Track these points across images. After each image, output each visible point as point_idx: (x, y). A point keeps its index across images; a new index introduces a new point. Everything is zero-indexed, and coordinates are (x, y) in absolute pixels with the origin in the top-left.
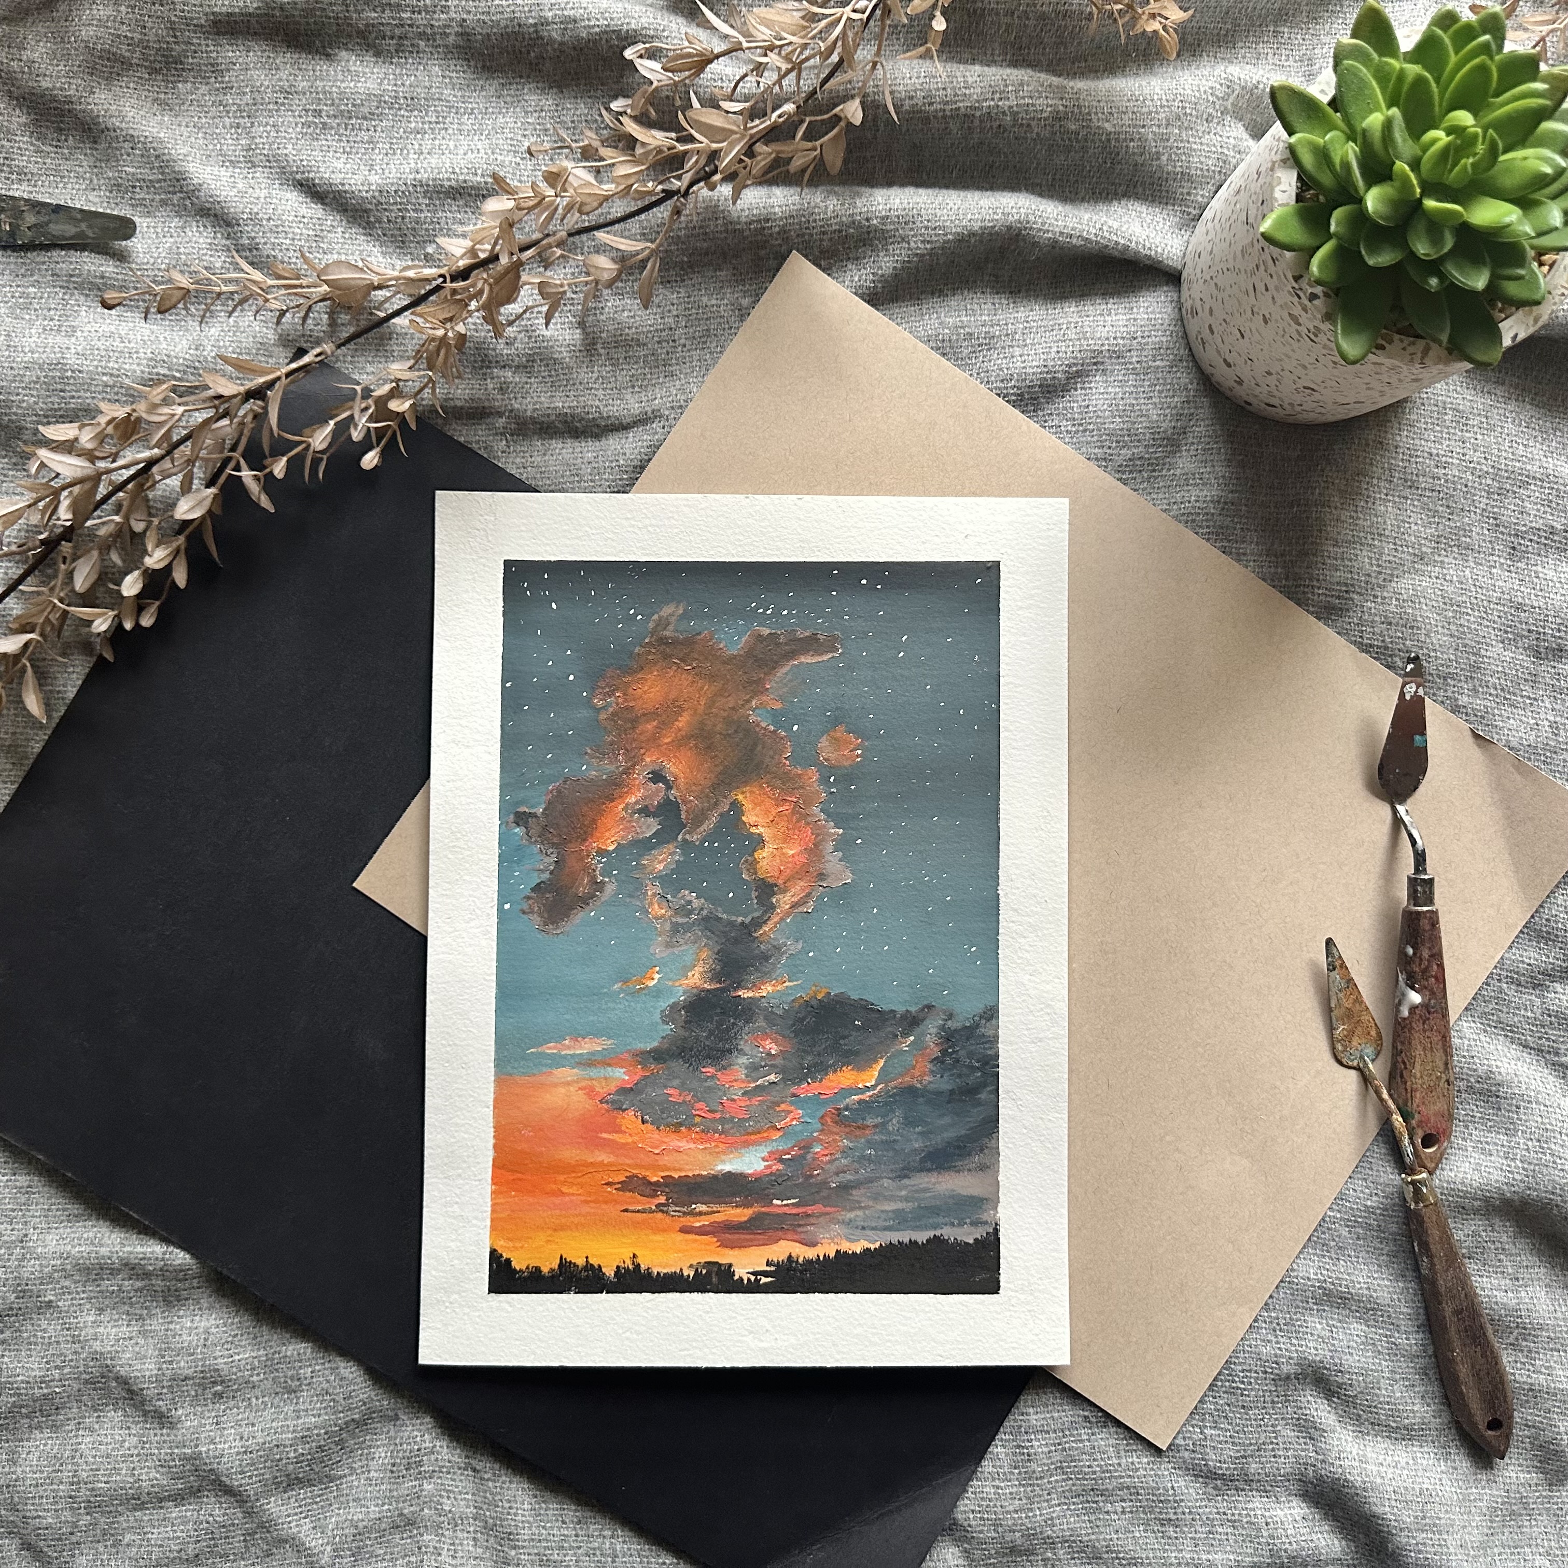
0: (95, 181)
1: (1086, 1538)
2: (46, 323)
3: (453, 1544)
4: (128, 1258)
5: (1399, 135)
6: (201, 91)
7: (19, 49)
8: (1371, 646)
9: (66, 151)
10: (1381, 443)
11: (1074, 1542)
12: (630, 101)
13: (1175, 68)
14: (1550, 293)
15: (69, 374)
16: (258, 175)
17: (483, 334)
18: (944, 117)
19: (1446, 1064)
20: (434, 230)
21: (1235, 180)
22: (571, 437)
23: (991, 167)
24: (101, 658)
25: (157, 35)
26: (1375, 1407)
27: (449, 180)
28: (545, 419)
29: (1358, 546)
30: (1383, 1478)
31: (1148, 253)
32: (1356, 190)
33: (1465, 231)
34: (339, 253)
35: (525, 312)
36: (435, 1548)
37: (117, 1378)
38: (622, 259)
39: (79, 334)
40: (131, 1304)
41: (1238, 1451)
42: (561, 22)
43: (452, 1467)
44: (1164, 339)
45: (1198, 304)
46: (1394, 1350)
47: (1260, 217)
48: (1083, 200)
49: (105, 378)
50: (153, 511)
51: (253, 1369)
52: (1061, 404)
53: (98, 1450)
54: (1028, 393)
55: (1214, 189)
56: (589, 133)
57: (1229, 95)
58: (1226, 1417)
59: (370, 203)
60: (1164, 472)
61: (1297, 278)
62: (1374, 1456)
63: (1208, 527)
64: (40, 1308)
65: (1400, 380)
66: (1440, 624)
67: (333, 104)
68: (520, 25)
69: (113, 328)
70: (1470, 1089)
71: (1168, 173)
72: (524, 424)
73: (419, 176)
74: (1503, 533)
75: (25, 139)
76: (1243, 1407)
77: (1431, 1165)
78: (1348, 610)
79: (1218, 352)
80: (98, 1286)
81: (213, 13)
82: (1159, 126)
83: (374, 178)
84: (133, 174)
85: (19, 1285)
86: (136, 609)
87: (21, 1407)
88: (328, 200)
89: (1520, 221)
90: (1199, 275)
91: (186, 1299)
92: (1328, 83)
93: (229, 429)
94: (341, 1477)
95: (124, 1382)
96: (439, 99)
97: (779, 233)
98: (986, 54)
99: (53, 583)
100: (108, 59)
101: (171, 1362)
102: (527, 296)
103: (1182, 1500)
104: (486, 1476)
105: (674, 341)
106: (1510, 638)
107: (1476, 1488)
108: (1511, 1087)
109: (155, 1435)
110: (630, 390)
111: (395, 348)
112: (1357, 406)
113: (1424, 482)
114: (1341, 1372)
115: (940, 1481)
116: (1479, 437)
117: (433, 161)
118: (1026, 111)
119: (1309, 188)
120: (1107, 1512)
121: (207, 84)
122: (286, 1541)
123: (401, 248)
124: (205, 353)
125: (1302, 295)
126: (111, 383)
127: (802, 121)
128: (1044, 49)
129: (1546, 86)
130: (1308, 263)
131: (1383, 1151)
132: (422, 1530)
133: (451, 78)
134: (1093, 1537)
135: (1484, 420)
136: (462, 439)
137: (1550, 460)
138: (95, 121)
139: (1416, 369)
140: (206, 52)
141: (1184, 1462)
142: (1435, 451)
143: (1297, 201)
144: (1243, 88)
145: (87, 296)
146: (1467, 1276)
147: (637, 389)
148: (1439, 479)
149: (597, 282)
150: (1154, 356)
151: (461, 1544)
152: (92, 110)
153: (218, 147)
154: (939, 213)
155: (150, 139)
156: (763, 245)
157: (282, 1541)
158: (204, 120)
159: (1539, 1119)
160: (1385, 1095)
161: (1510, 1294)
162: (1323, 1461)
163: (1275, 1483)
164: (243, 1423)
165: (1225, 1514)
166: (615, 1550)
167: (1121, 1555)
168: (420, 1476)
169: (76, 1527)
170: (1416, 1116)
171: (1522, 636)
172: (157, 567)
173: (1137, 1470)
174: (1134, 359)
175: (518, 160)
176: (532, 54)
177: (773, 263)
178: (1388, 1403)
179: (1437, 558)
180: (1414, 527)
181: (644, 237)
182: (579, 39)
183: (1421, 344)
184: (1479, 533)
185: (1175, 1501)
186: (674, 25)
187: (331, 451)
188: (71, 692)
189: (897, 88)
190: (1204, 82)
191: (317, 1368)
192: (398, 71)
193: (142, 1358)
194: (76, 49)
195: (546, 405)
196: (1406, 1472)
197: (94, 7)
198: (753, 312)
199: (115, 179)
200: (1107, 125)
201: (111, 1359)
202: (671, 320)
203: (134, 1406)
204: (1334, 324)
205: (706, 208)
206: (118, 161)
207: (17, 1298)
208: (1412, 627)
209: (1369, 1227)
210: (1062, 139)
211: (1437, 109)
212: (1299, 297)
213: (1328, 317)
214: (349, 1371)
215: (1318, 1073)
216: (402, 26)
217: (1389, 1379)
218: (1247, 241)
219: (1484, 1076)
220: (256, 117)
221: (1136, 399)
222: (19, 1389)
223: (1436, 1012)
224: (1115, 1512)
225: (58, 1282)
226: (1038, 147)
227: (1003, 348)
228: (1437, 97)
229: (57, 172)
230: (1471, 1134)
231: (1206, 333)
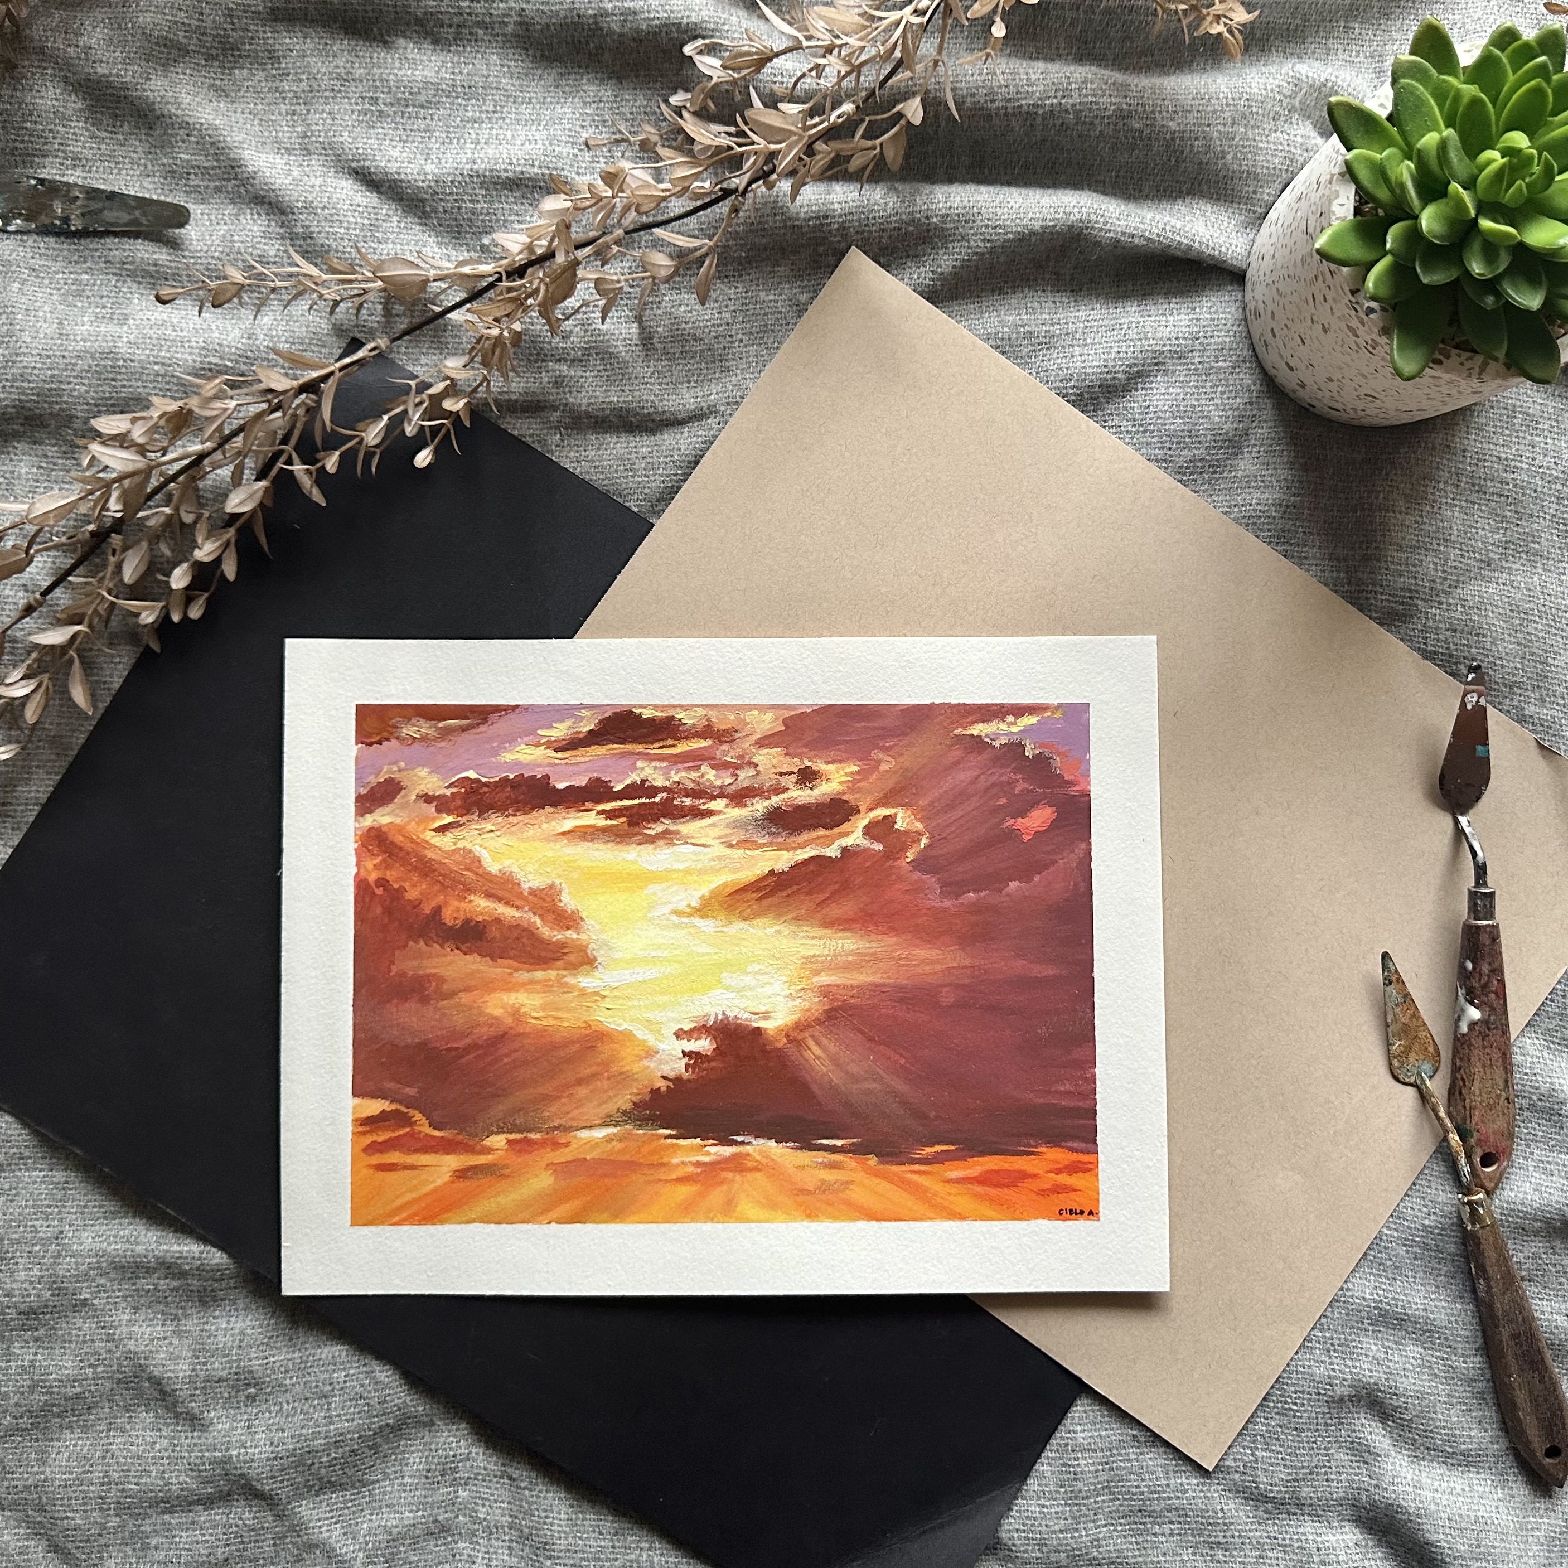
0: (150, 167)
1: (1134, 1560)
2: (98, 310)
3: (488, 1553)
4: (164, 1257)
5: (1455, 155)
6: (258, 77)
7: (76, 35)
8: (1435, 653)
9: (121, 137)
10: (1448, 446)
12: (689, 96)
13: (1243, 62)
15: (121, 363)
16: (313, 163)
17: (539, 327)
18: (1006, 114)
19: (1506, 1081)
20: (490, 221)
21: (1299, 183)
22: (626, 432)
23: (1054, 163)
24: (147, 646)
25: (214, 21)
26: (1431, 1431)
27: (506, 171)
28: (600, 414)
29: (1423, 552)
30: (1437, 1504)
31: (1212, 252)
32: (1411, 208)
33: (1521, 251)
34: (394, 243)
35: (581, 307)
36: (469, 1556)
37: (150, 1378)
38: (680, 255)
39: (131, 322)
40: (167, 1304)
41: (1289, 1474)
42: (621, 14)
43: (488, 1475)
44: (1227, 340)
45: (1261, 306)
46: (1451, 1373)
47: (1319, 229)
48: (1147, 197)
49: (156, 368)
50: (203, 501)
51: (287, 1371)
52: (1122, 404)
53: (129, 1451)
54: (1088, 393)
55: (1280, 187)
56: (648, 128)
57: (1296, 93)
58: (1277, 1439)
59: (426, 193)
60: (1225, 474)
61: (1354, 292)
62: (1429, 1481)
63: (1269, 530)
64: (76, 1306)
65: (1460, 393)
66: (1507, 632)
67: (389, 92)
68: (579, 16)
69: (165, 316)
70: (1533, 1107)
71: (1234, 172)
72: (579, 418)
73: (476, 167)
75: (81, 124)
76: (1296, 1429)
77: (1490, 1185)
78: (1412, 616)
79: (1281, 356)
80: (134, 1284)
82: (1224, 125)
83: (430, 168)
84: (188, 161)
85: (54, 1282)
86: (183, 603)
87: (54, 1405)
88: (383, 189)
90: (1262, 278)
91: (222, 1300)
92: (1386, 99)
93: (281, 421)
94: (373, 1482)
95: (157, 1382)
96: (497, 88)
97: (838, 230)
98: (1050, 48)
99: (101, 574)
100: (165, 46)
101: (205, 1364)
102: (584, 292)
103: (1232, 1524)
104: (523, 1485)
105: (731, 336)
107: (1534, 1516)
109: (186, 1438)
110: (686, 385)
111: (450, 339)
112: (1421, 412)
113: (1492, 487)
114: (1396, 1394)
115: (984, 1499)
116: (1549, 441)
117: (490, 151)
118: (1090, 109)
119: (1367, 203)
120: (1155, 1534)
121: (264, 70)
122: (317, 1546)
123: (457, 238)
124: (258, 342)
125: (1359, 308)
126: (163, 372)
127: (863, 120)
128: (1110, 43)
130: (1364, 278)
131: (1442, 1169)
132: (456, 1538)
133: (509, 67)
134: (1140, 1559)
135: (1554, 424)
136: (516, 433)
138: (151, 107)
139: (1475, 383)
140: (264, 39)
141: (1235, 1484)
142: (1504, 456)
143: (1355, 214)
144: (1311, 86)
145: (140, 283)
146: (1524, 1298)
147: (692, 384)
148: (1508, 484)
149: (654, 278)
150: (1216, 357)
151: (496, 1553)
152: (148, 97)
153: (274, 133)
154: (999, 211)
155: (205, 126)
156: (823, 241)
157: (311, 1547)
158: (260, 107)
160: (1442, 1114)
162: (1377, 1486)
163: (1325, 1510)
164: (274, 1428)
165: (1275, 1538)
168: (455, 1483)
169: (105, 1528)
170: (1475, 1134)
172: (206, 559)
173: (1186, 1491)
174: (1196, 360)
176: (592, 45)
177: (831, 259)
178: (1444, 1428)
179: (1504, 563)
180: (1481, 532)
181: (703, 232)
182: (638, 31)
183: (1478, 359)
184: (1548, 539)
185: (1225, 1524)
186: (734, 19)
187: (384, 445)
188: (117, 683)
189: (958, 85)
190: (1271, 80)
191: (352, 1372)
193: (175, 1358)
194: (133, 36)
195: (601, 400)
196: (1461, 1499)
198: (810, 308)
199: (170, 165)
200: (1171, 124)
201: (145, 1359)
202: (728, 315)
203: (166, 1407)
204: (1390, 337)
205: (765, 204)
206: (173, 147)
207: (52, 1295)
208: (1477, 635)
209: (1426, 1247)
210: (1127, 138)
211: (1494, 129)
212: (1357, 311)
213: (1385, 330)
214: (385, 1374)
215: (1373, 1087)
216: (461, 14)
217: (1445, 1403)
218: (1306, 251)
219: (1546, 1094)
220: (312, 104)
221: (1197, 400)
222: (51, 1387)
223: (1496, 1028)
224: (1163, 1534)
225: (94, 1280)
226: (1102, 145)
227: (1063, 347)
228: (1493, 118)
229: (111, 157)
230: (1532, 1154)
231: (1269, 336)
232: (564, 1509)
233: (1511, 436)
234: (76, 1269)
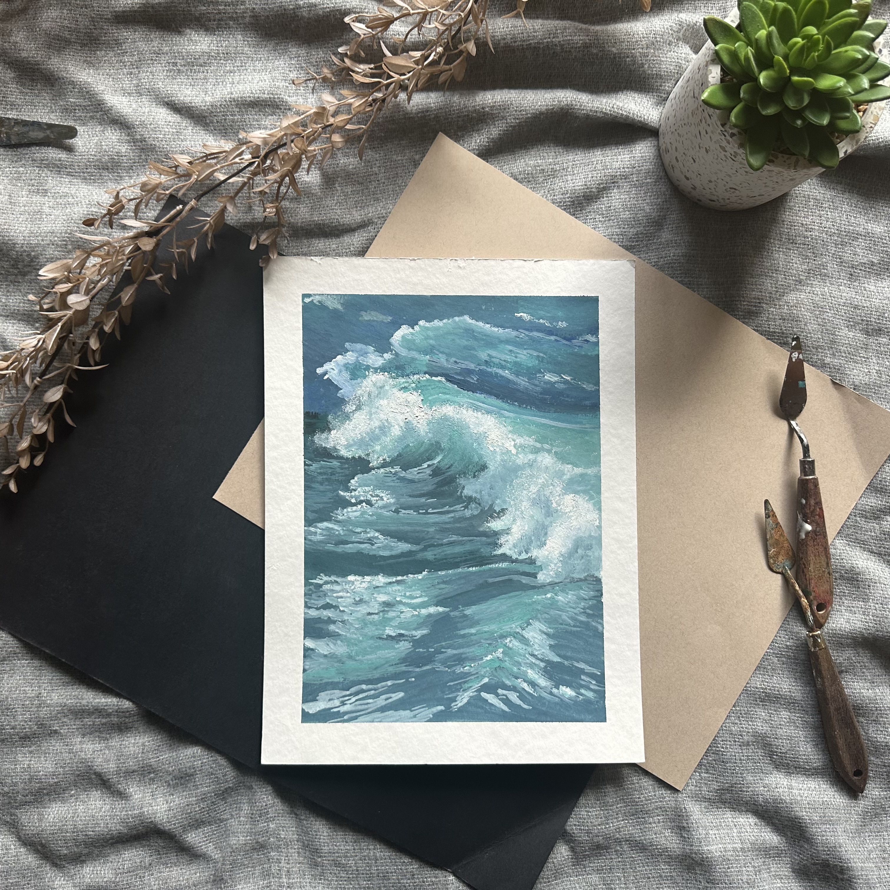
0: (53, 107)
1: (639, 839)
2: (30, 188)
3: (287, 856)
4: (97, 706)
5: (776, 41)
6: (110, 55)
7: (8, 36)
8: (775, 332)
9: (37, 92)
10: (774, 219)
11: (631, 841)
12: (348, 47)
13: (650, 17)
14: (864, 127)
16: (143, 100)
18: (523, 49)
19: (827, 564)
20: (243, 126)
21: (686, 75)
22: (324, 237)
23: (550, 76)
25: (84, 25)
26: (797, 758)
27: (250, 97)
28: (309, 227)
29: (764, 277)
31: (640, 119)
32: (754, 74)
33: (815, 93)
34: (190, 141)
36: (278, 859)
37: (95, 773)
40: (100, 732)
42: (308, 7)
43: (284, 813)
45: (669, 146)
47: (701, 92)
48: (602, 92)
51: (170, 763)
52: (595, 206)
54: (577, 200)
55: (674, 82)
56: (326, 70)
57: (680, 30)
60: (655, 241)
61: (723, 125)
62: (796, 785)
63: (680, 270)
64: (51, 733)
65: (783, 180)
66: (812, 319)
67: (183, 59)
68: (285, 10)
69: (67, 190)
70: (842, 577)
71: (649, 75)
73: (233, 96)
74: (845, 267)
75: (14, 86)
76: (723, 762)
77: (822, 621)
78: (760, 313)
79: (682, 172)
80: (82, 722)
81: (115, 12)
82: (642, 48)
83: (208, 99)
84: (74, 102)
85: (39, 721)
87: (44, 789)
88: (183, 112)
89: (845, 86)
90: (669, 130)
91: (131, 728)
92: (735, 16)
94: (226, 820)
95: (99, 775)
96: (242, 53)
97: (434, 118)
98: (544, 15)
100: (58, 40)
101: (124, 763)
105: (378, 181)
106: (852, 325)
108: (865, 575)
109: (119, 804)
110: (355, 209)
111: (224, 191)
112: (760, 197)
113: (799, 240)
114: (777, 738)
115: (557, 809)
116: (829, 213)
117: (240, 87)
118: (568, 44)
119: (728, 75)
120: (650, 823)
121: (113, 51)
123: (224, 136)
125: (726, 134)
127: (445, 55)
128: (576, 10)
129: (856, 11)
130: (729, 116)
131: (795, 614)
132: (269, 850)
133: (248, 41)
134: (643, 838)
135: (831, 204)
137: (869, 225)
138: (52, 74)
139: (792, 172)
140: (112, 33)
142: (805, 223)
143: (721, 82)
144: (688, 25)
145: (51, 171)
147: (359, 208)
148: (808, 238)
150: (645, 177)
151: (292, 856)
152: (50, 68)
153: (121, 85)
154: (522, 102)
155: (83, 83)
156: (426, 125)
158: (112, 71)
159: (881, 592)
160: (797, 588)
161: (870, 691)
166: (376, 856)
167: (659, 847)
168: (267, 820)
170: (813, 594)
171: (858, 323)
173: (665, 798)
174: (635, 179)
175: (287, 84)
176: (293, 26)
177: (430, 136)
178: (804, 755)
179: (808, 282)
180: (795, 265)
182: (318, 15)
183: (794, 158)
184: (832, 267)
186: (370, 6)
189: (494, 34)
190: (666, 23)
191: (205, 761)
192: (218, 39)
193: (107, 761)
194: (40, 35)
195: (309, 219)
196: (814, 793)
197: (49, 11)
198: (422, 163)
199: (64, 106)
200: (613, 49)
201: (91, 762)
202: (376, 169)
203: (106, 788)
204: (745, 149)
205: (394, 108)
206: (65, 95)
207: (38, 728)
208: (796, 321)
210: (589, 59)
211: (796, 26)
212: (725, 136)
213: (741, 146)
214: (222, 761)
216: (220, 13)
217: (804, 741)
218: (694, 107)
219: (849, 570)
220: (141, 68)
221: (637, 201)
222: (40, 779)
223: (820, 535)
224: (655, 823)
225: (60, 719)
226: (576, 63)
227: (562, 176)
228: (796, 20)
229: (32, 103)
230: (844, 603)
231: (674, 161)
232: (325, 830)
233: (808, 212)
234: (51, 714)
